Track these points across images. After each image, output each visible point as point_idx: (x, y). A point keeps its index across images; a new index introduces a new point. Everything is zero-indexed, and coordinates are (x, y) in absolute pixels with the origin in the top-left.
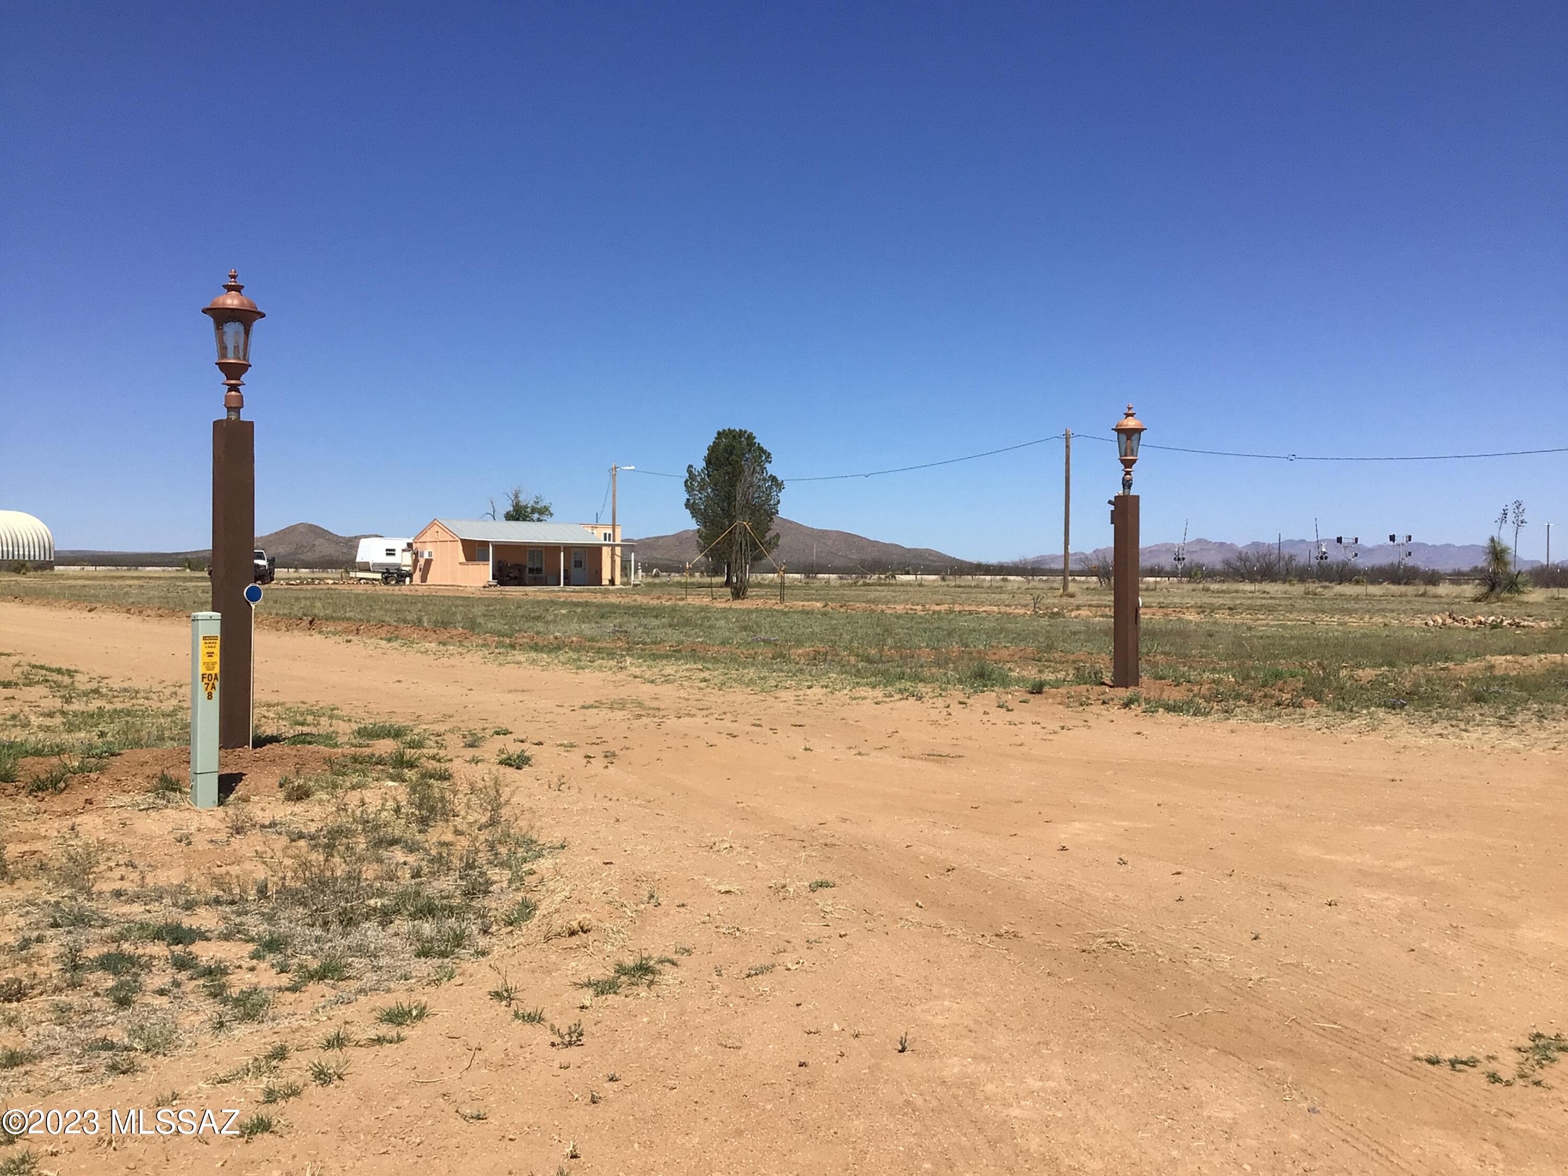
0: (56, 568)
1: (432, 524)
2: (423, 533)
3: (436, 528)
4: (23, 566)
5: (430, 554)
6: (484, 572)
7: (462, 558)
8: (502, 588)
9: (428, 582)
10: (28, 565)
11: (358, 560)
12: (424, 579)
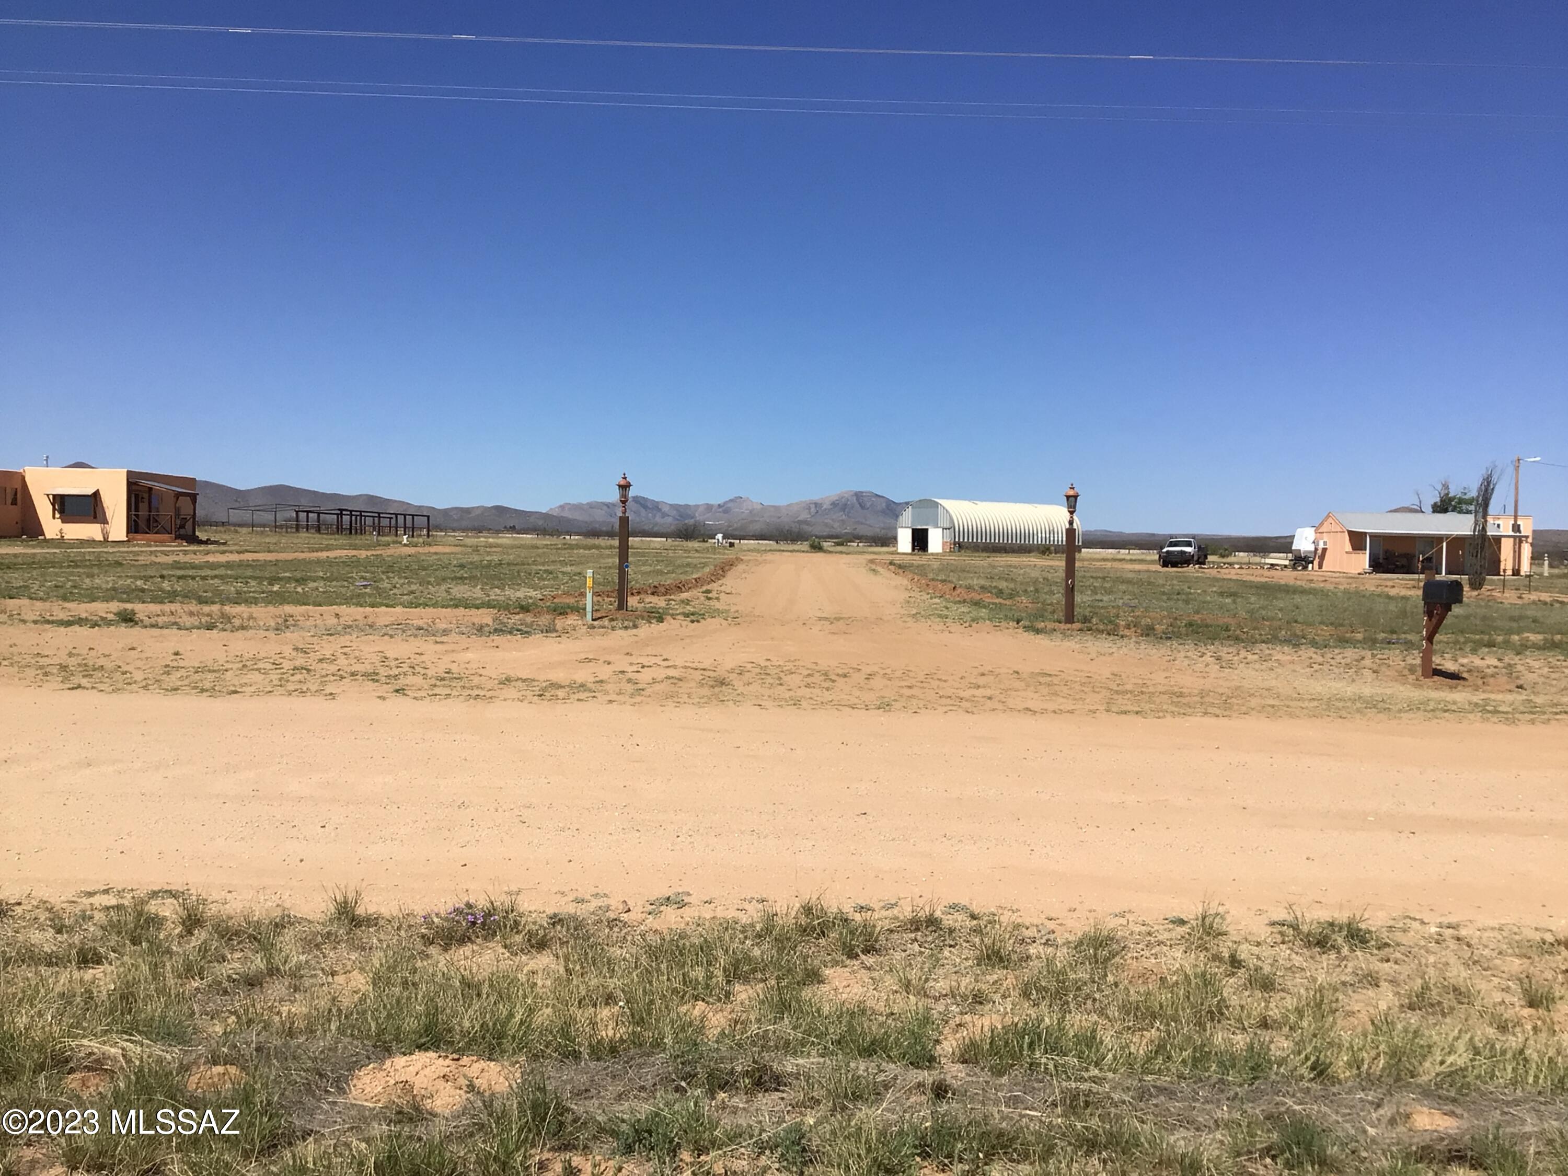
0: (1083, 550)
1: (1328, 516)
2: (1322, 524)
3: (1330, 520)
4: (1048, 549)
5: (1325, 543)
6: (1363, 560)
7: (1348, 547)
8: (1379, 575)
9: (1324, 569)
10: (1052, 548)
11: (1293, 548)
12: (1320, 566)
